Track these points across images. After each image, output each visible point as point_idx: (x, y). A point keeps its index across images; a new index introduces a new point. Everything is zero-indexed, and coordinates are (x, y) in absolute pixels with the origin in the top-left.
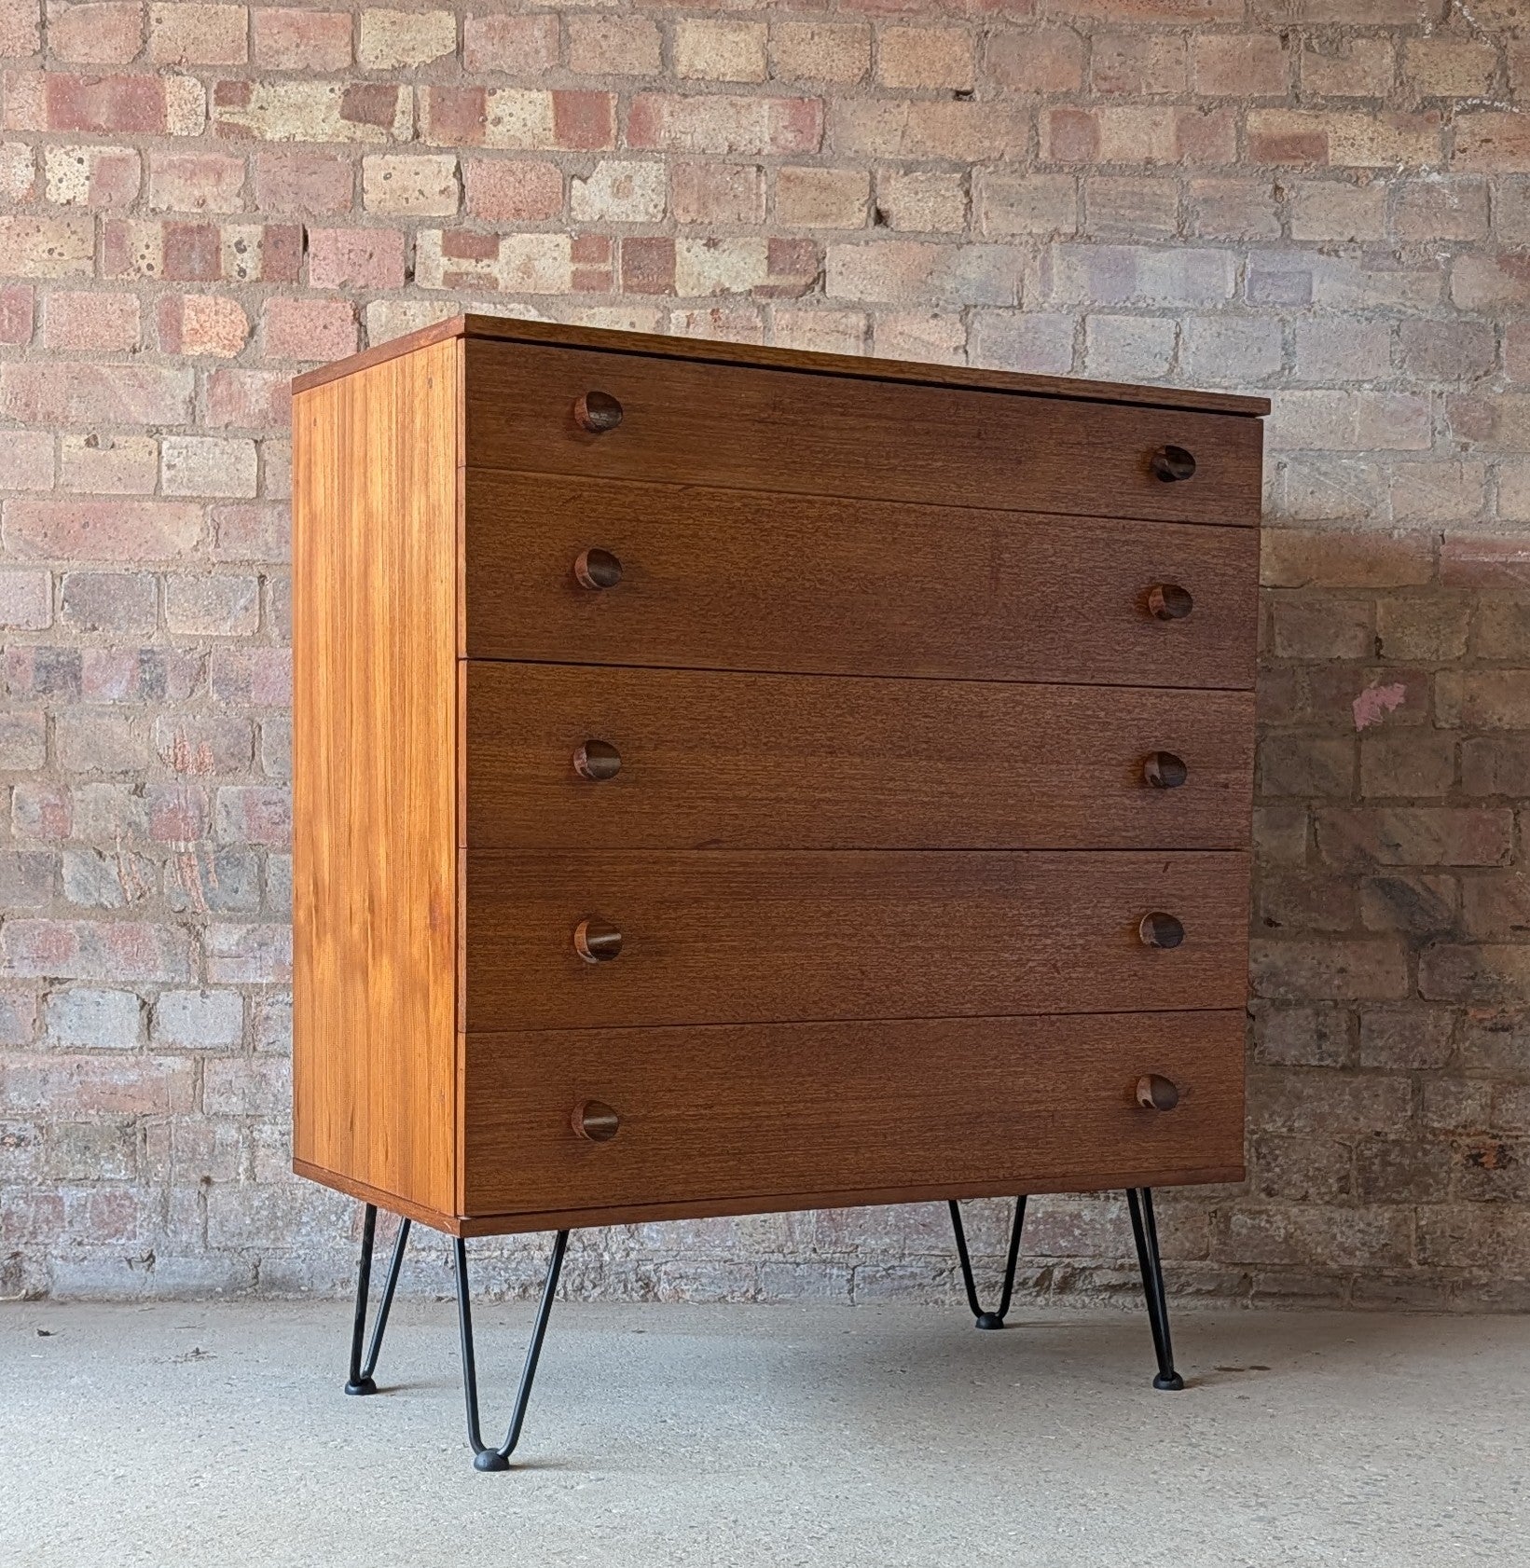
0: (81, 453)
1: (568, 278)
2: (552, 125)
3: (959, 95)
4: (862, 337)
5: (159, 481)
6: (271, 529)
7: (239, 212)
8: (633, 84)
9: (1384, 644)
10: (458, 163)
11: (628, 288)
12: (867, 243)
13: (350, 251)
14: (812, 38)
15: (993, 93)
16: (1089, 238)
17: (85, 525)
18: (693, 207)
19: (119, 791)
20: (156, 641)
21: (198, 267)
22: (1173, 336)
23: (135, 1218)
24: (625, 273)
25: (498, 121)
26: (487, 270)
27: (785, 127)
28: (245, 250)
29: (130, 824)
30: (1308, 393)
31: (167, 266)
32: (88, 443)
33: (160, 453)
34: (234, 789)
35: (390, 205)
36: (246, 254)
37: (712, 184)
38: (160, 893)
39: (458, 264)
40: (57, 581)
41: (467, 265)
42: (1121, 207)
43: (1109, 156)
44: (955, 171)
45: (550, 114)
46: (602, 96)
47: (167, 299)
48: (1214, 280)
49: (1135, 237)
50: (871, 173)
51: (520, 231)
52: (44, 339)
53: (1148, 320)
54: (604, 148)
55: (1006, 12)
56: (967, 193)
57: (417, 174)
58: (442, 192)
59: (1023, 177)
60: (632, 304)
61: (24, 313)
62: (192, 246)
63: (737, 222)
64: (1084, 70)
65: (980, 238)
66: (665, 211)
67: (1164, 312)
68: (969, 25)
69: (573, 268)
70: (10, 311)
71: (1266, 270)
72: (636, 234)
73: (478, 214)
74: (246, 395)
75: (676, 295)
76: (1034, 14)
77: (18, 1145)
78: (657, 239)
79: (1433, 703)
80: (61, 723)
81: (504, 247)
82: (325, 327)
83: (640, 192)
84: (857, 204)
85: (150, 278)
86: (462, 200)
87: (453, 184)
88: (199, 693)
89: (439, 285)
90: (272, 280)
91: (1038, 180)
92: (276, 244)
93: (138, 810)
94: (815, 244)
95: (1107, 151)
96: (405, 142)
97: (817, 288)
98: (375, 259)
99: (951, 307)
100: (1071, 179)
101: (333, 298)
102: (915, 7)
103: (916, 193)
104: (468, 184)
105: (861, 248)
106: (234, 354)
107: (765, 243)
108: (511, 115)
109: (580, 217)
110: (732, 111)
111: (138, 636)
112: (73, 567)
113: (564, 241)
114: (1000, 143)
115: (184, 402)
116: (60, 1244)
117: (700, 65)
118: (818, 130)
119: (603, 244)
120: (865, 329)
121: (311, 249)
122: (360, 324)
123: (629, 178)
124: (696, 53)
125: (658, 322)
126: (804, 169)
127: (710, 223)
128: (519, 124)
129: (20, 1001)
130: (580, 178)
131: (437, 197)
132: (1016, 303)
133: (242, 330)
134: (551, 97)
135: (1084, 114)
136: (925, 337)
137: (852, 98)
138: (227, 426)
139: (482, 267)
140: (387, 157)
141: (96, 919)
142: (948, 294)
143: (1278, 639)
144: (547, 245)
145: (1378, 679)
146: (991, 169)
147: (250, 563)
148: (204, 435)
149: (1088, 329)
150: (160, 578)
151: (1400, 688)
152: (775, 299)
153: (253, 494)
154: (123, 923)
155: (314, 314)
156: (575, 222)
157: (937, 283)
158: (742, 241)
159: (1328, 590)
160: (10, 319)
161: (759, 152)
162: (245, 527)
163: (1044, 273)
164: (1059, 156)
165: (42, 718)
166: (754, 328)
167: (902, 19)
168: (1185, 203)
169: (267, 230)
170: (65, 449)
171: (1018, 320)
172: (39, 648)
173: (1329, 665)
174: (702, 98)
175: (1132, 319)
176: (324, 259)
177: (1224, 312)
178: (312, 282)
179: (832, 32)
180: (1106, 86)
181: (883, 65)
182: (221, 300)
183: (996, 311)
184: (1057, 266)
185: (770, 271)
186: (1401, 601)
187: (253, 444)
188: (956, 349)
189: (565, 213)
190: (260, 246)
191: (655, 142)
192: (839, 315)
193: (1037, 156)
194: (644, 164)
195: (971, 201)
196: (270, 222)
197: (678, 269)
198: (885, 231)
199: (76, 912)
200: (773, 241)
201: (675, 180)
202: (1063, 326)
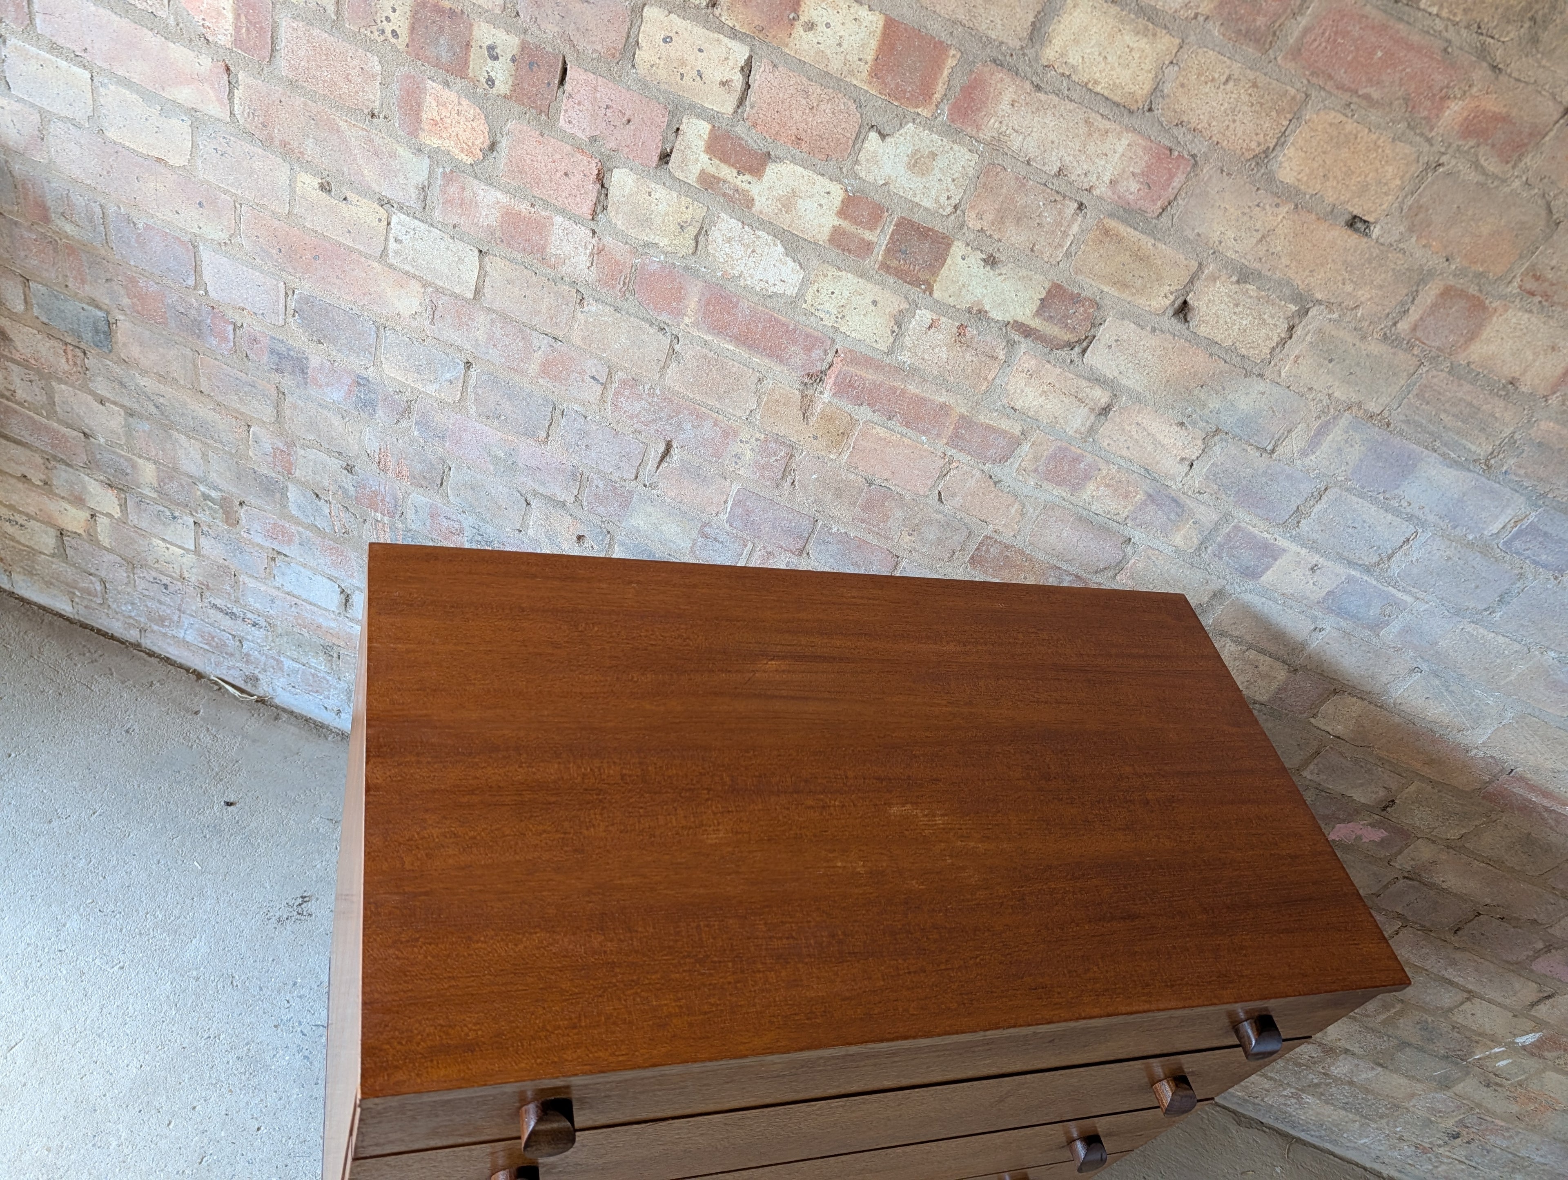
0: (314, 192)
1: (827, 230)
2: (870, 57)
3: (1354, 222)
4: (1097, 411)
5: (385, 249)
6: (482, 329)
7: (498, 11)
8: (984, 47)
9: (1395, 806)
10: (750, 57)
11: (885, 266)
12: (1154, 330)
13: (607, 107)
14: (1227, 81)
15: (1397, 237)
16: (1388, 425)
17: (316, 258)
18: (989, 217)
19: (335, 464)
20: (371, 373)
21: (445, 56)
22: (1403, 539)
23: (329, 691)
24: (888, 251)
25: (810, 26)
26: (745, 186)
27: (1133, 174)
28: (496, 58)
29: (340, 487)
30: (1493, 635)
31: (413, 40)
32: (322, 187)
33: (389, 224)
34: (423, 498)
35: (662, 74)
36: (496, 63)
37: (1021, 200)
38: (360, 537)
39: (717, 167)
40: (290, 293)
41: (727, 172)
42: (1445, 411)
43: (1474, 357)
44: (1293, 301)
45: (874, 44)
46: (940, 48)
47: (408, 77)
48: (1484, 515)
49: (1437, 444)
50: (1200, 264)
51: (794, 160)
52: (282, 64)
53: (1389, 517)
54: (919, 110)
55: (1482, 150)
56: (1291, 328)
57: (700, 50)
58: (723, 84)
59: (1363, 338)
60: (882, 284)
61: (262, 28)
62: (441, 29)
63: (1028, 252)
64: (1521, 257)
65: (1275, 376)
66: (956, 207)
67: (1410, 518)
68: (1426, 147)
69: (836, 223)
70: (248, 21)
71: (1546, 529)
72: (916, 218)
73: (755, 125)
74: (477, 206)
75: (931, 294)
76: (1514, 167)
77: (254, 626)
78: (936, 232)
79: (1400, 852)
80: (289, 399)
81: (772, 170)
82: (566, 174)
83: (939, 176)
84: (1166, 288)
85: (393, 46)
86: (741, 101)
87: (738, 79)
88: (404, 424)
89: (692, 180)
90: (518, 100)
91: (1375, 347)
92: (531, 65)
93: (348, 481)
94: (1098, 307)
95: (1478, 351)
96: (697, 7)
97: (1077, 350)
98: (631, 126)
99: (1202, 424)
100: (1415, 361)
101: (579, 149)
102: (1376, 94)
103: (1237, 305)
104: (754, 86)
105: (1144, 333)
106: (470, 161)
107: (1047, 285)
108: (828, 25)
109: (863, 174)
110: (1083, 130)
111: (357, 363)
112: (305, 287)
113: (837, 193)
114: (1364, 294)
115: (417, 188)
116: (280, 682)
117: (1074, 58)
118: (1170, 193)
119: (876, 214)
120: (1103, 405)
121: (568, 86)
122: (603, 186)
123: (933, 155)
124: (1076, 41)
125: (901, 311)
126: (1129, 230)
127: (1000, 240)
128: (833, 41)
129: (256, 554)
130: (880, 133)
131: (716, 88)
132: (1270, 447)
133: (482, 140)
134: (881, 23)
135: (1483, 302)
136: (1160, 437)
137: (1229, 174)
138: (454, 226)
139: (742, 181)
140: (672, 16)
141: (311, 531)
142: (1207, 411)
143: (1311, 767)
144: (817, 187)
145: (1370, 821)
146: (1335, 316)
147: (460, 350)
148: (432, 225)
149: (1324, 498)
150: (379, 328)
151: (1383, 833)
152: (1029, 340)
153: (470, 295)
154: (331, 542)
155: (558, 156)
156: (856, 177)
157: (1203, 396)
158: (1023, 272)
159: (1381, 759)
160: (248, 29)
161: (1089, 190)
162: (460, 319)
163: (1315, 436)
164: (1419, 334)
165: (273, 391)
166: (995, 358)
167: (1349, 105)
168: (1517, 436)
169: (524, 46)
170: (299, 184)
171: (1261, 462)
172: (272, 338)
173: (1340, 797)
174: (1056, 100)
175: (1374, 508)
176: (579, 104)
177: (1471, 545)
178: (562, 123)
179: (1255, 85)
180: (1531, 285)
181: (1289, 151)
182: (465, 102)
183: (1246, 446)
184: (1336, 434)
185: (1038, 313)
186: (1436, 791)
187: (477, 253)
188: (1182, 459)
189: (848, 163)
190: (513, 60)
191: (978, 128)
192: (1085, 383)
193: (1395, 324)
194: (956, 147)
195: (1291, 338)
196: (529, 38)
197: (944, 271)
198: (1177, 325)
199: (298, 522)
200: (1058, 286)
201: (982, 179)
202: (1302, 486)
